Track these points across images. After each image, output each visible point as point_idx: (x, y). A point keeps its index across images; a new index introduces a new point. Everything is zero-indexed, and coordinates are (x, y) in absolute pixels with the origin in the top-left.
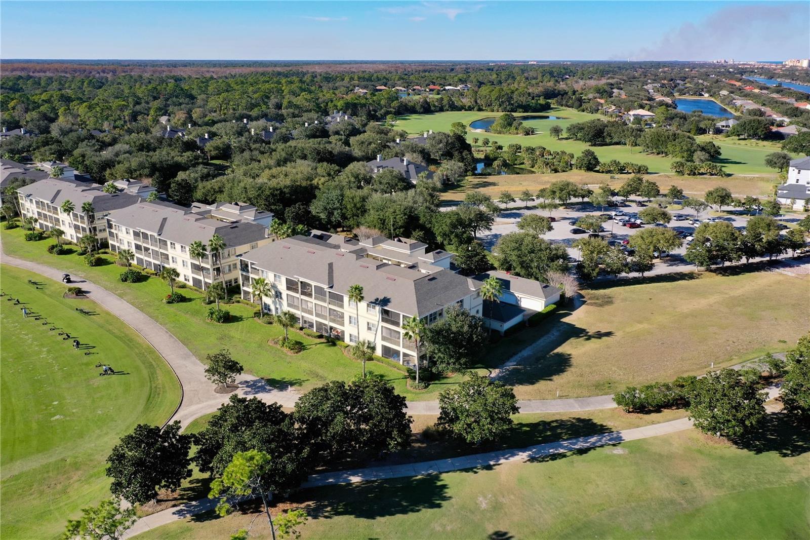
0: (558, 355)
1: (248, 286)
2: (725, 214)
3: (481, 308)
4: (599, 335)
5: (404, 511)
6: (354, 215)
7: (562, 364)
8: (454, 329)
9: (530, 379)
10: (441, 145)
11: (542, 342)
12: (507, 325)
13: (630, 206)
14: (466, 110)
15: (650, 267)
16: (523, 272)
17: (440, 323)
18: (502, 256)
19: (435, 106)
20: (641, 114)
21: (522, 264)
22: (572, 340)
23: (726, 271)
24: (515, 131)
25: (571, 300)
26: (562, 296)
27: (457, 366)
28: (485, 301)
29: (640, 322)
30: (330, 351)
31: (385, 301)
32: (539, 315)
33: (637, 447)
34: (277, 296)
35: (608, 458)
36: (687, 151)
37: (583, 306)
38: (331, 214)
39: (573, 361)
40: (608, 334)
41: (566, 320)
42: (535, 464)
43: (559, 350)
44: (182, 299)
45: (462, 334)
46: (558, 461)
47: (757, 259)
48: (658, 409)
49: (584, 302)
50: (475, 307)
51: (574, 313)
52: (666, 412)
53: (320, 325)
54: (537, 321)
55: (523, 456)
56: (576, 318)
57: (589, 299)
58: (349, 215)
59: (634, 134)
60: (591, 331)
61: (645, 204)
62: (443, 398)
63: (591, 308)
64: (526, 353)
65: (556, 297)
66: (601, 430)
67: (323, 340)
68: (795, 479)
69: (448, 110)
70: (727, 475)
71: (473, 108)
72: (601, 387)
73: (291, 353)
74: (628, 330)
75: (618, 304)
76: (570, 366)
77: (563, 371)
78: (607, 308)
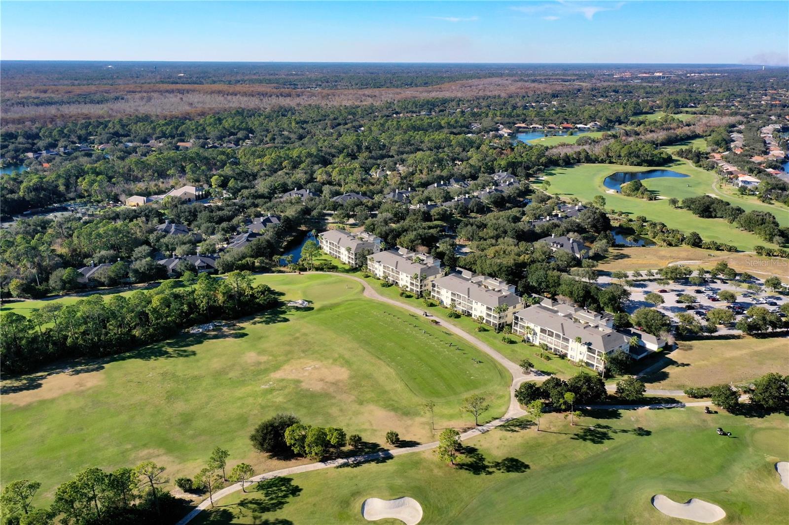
0: (663, 372)
1: (517, 327)
2: (777, 293)
3: (628, 349)
4: (683, 365)
5: (608, 419)
6: (553, 286)
7: (665, 376)
8: (620, 358)
9: (651, 381)
10: (590, 220)
11: (656, 365)
12: (640, 357)
13: (716, 283)
14: (599, 163)
15: (715, 330)
16: (647, 330)
17: (614, 355)
18: (636, 320)
19: (574, 159)
20: (749, 181)
21: (647, 326)
22: (670, 366)
23: (758, 336)
24: (641, 196)
25: (671, 346)
26: (667, 344)
27: (620, 373)
28: (630, 347)
29: (703, 361)
30: (561, 361)
31: (590, 344)
32: (655, 352)
33: (690, 409)
34: (534, 334)
35: (678, 411)
36: (769, 235)
37: (677, 350)
38: (540, 284)
39: (670, 376)
40: (688, 365)
41: (667, 356)
42: (651, 410)
43: (663, 370)
44: (485, 330)
45: (623, 360)
46: (660, 410)
47: (778, 330)
48: (702, 397)
49: (677, 348)
50: (626, 348)
51: (672, 353)
52: (705, 399)
53: (555, 349)
54: (653, 355)
55: (648, 407)
56: (673, 355)
57: (681, 346)
58: (550, 286)
59: (733, 213)
60: (680, 362)
61: (727, 281)
62: (618, 384)
63: (680, 351)
64: (648, 370)
65: (664, 344)
66: (678, 402)
67: (557, 356)
68: (747, 424)
69: (584, 163)
70: (721, 421)
71: (605, 161)
72: (679, 387)
73: (545, 361)
74: (697, 364)
75: (695, 350)
76: (668, 377)
77: (665, 379)
78: (689, 352)
